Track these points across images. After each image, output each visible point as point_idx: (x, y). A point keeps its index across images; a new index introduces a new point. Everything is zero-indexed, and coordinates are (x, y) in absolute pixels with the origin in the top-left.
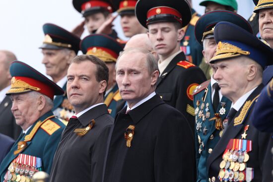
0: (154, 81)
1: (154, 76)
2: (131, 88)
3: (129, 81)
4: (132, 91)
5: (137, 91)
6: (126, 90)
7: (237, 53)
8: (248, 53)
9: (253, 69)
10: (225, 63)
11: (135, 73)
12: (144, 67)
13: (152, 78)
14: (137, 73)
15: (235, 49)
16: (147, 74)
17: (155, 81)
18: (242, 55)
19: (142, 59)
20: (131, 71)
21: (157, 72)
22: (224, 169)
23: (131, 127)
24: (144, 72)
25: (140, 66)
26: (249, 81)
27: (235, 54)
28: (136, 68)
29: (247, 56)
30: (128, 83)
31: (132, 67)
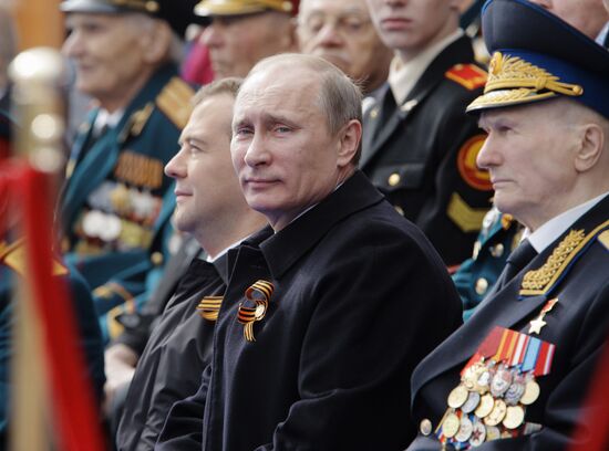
0: (346, 152)
1: (347, 138)
2: (275, 170)
3: (266, 151)
4: (277, 181)
5: (292, 182)
6: (256, 178)
7: (544, 90)
8: (576, 89)
9: (594, 138)
10: (509, 118)
11: (285, 130)
12: (310, 111)
13: (339, 144)
14: (291, 128)
15: (540, 77)
16: (322, 132)
17: (349, 153)
18: (559, 96)
19: (307, 89)
20: (272, 125)
21: (355, 124)
22: (459, 410)
23: (261, 285)
24: (312, 125)
25: (298, 108)
26: (579, 172)
27: (539, 92)
28: (286, 113)
29: (576, 99)
30: (263, 157)
31: (276, 109)
